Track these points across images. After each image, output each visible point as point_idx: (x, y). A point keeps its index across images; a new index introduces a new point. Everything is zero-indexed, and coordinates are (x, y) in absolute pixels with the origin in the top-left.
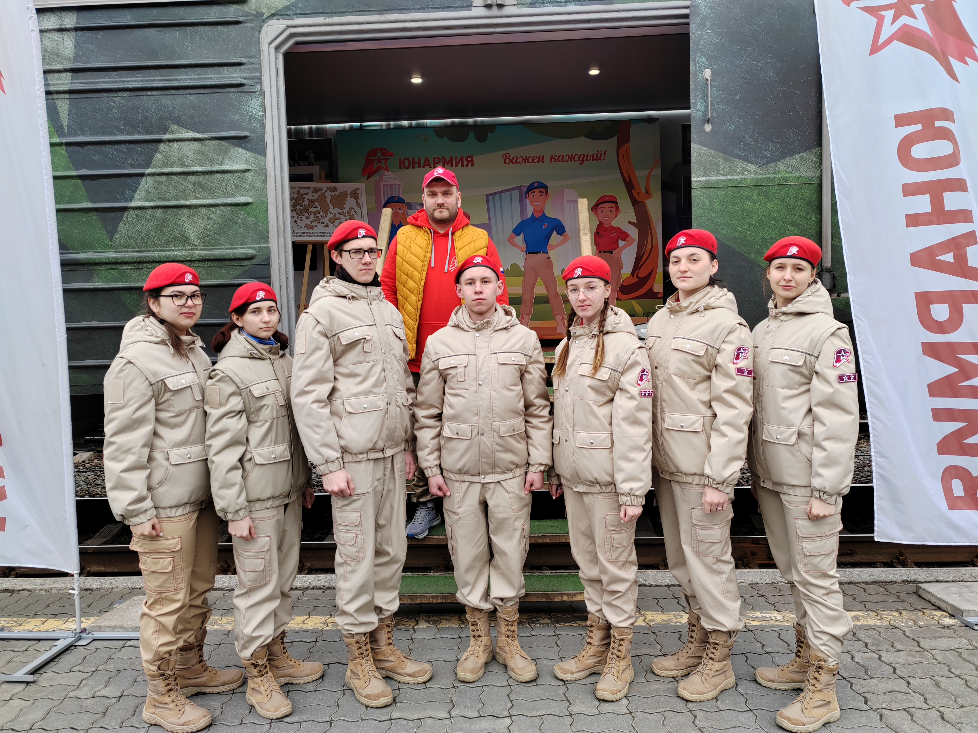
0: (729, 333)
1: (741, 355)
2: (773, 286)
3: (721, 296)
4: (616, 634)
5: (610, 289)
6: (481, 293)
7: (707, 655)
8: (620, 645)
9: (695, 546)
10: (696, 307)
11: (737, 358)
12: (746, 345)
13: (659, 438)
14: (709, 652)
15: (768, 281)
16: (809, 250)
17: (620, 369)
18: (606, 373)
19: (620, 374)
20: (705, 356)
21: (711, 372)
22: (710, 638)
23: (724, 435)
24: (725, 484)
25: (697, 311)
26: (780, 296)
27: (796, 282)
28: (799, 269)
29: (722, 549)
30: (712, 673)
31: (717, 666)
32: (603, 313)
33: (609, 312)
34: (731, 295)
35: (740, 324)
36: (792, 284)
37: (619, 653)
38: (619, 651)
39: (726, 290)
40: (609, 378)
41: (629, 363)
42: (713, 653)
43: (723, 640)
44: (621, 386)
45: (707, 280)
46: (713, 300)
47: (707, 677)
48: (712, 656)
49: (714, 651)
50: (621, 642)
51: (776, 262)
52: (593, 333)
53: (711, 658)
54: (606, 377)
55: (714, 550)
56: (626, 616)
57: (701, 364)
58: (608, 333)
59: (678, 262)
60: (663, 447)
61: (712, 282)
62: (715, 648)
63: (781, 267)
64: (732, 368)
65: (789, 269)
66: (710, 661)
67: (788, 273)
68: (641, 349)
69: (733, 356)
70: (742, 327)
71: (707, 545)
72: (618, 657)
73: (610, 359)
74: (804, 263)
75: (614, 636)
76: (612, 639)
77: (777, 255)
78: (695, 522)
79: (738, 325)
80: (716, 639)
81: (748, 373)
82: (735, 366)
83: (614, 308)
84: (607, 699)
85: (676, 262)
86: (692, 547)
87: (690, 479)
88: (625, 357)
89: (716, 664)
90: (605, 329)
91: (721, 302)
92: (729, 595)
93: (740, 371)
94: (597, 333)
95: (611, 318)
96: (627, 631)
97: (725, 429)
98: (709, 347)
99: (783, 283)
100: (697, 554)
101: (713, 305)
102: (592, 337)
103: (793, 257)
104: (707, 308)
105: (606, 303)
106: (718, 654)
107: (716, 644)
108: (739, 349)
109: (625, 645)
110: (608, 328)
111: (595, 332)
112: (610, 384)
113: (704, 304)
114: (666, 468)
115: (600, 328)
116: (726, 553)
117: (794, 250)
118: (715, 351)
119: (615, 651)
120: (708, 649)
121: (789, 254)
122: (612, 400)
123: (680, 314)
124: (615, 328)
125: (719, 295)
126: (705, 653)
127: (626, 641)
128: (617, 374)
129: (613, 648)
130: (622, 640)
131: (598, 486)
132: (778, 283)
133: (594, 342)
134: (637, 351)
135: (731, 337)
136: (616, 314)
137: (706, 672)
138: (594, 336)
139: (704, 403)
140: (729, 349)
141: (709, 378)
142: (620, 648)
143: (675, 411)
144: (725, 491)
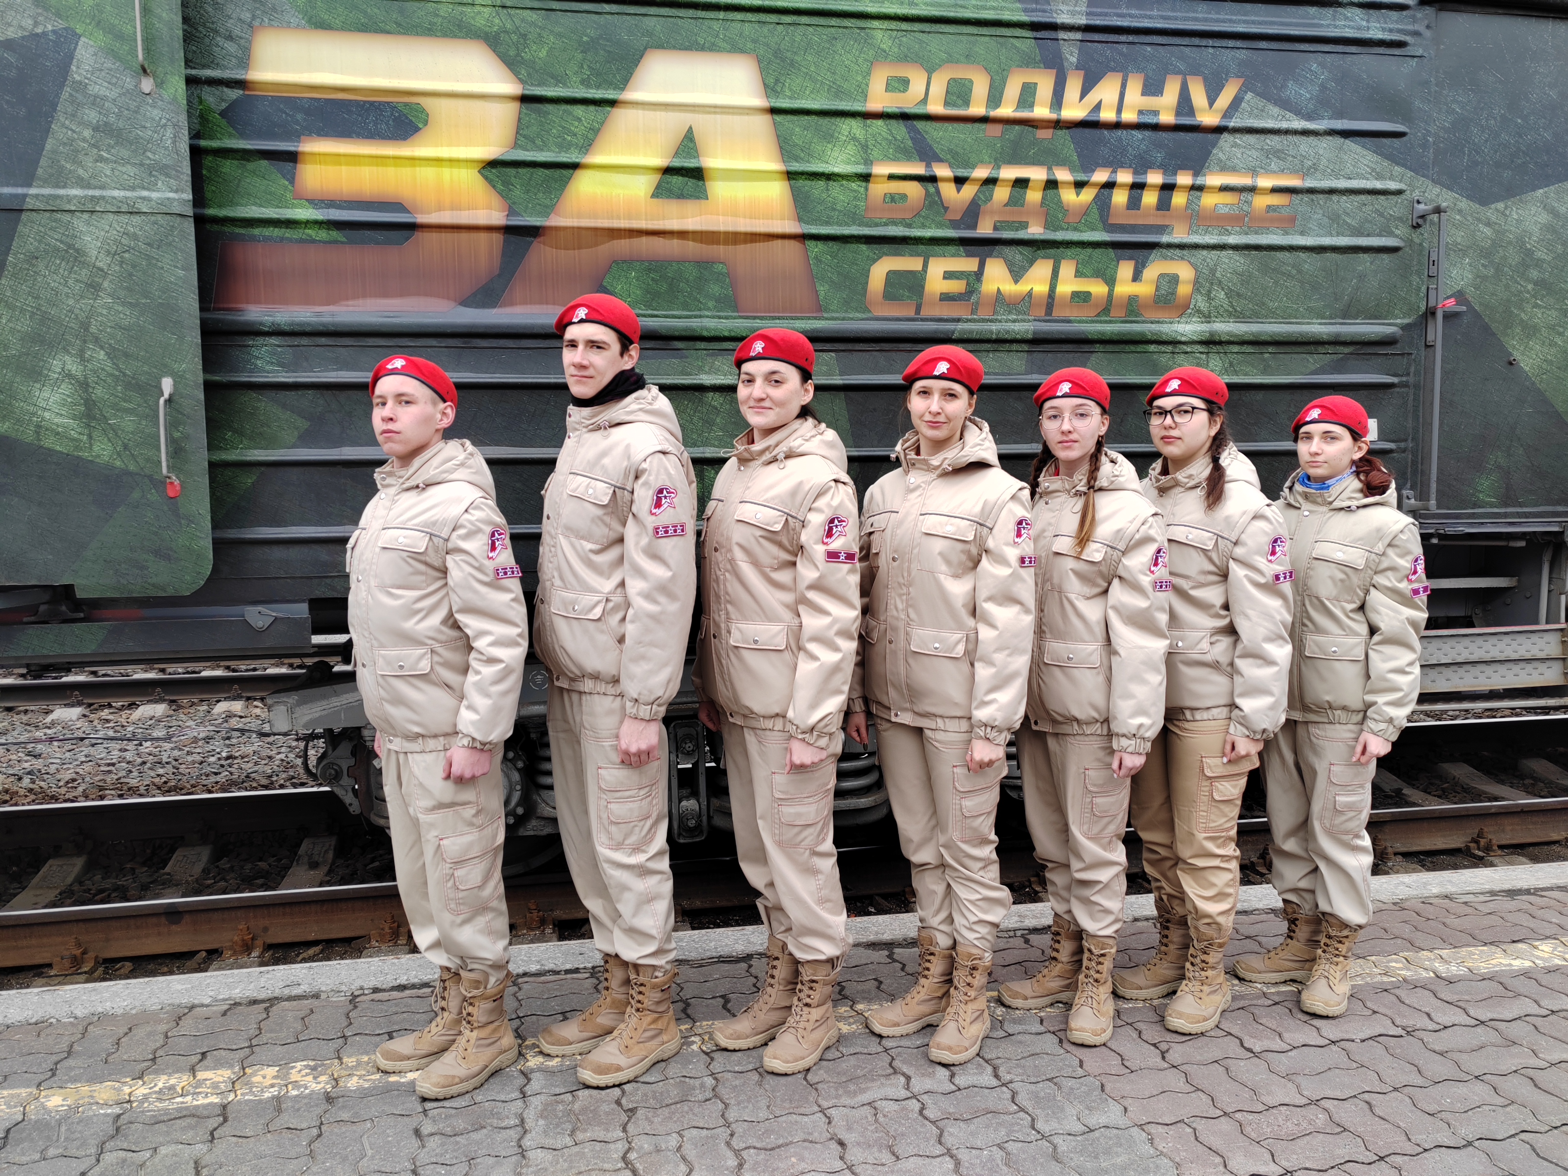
0: (819, 495)
1: (835, 530)
2: (915, 421)
3: (813, 436)
4: (1092, 948)
5: (1107, 423)
6: (391, 419)
7: (799, 1000)
8: (1100, 963)
9: (777, 832)
10: (774, 453)
11: (830, 534)
12: (842, 514)
13: (724, 662)
14: (802, 995)
15: (908, 412)
16: (964, 367)
17: (1122, 546)
18: (1097, 551)
19: (1120, 554)
20: (785, 532)
21: (797, 556)
22: (804, 974)
23: (814, 658)
24: (815, 733)
25: (775, 460)
26: (925, 437)
27: (947, 417)
28: (953, 396)
29: (819, 835)
30: (810, 1026)
31: (816, 1013)
32: (1095, 459)
33: (1104, 459)
34: (831, 435)
35: (836, 481)
36: (941, 418)
37: (1097, 976)
38: (1098, 972)
39: (823, 425)
40: (1104, 559)
41: (1137, 536)
42: (809, 996)
43: (824, 973)
44: (1121, 572)
45: (796, 410)
46: (799, 441)
47: (805, 1034)
48: (808, 1000)
49: (811, 992)
50: (1101, 959)
51: (919, 385)
52: (1078, 488)
53: (807, 1005)
54: (1098, 557)
55: (805, 838)
56: (1111, 918)
57: (780, 545)
58: (1101, 489)
59: (751, 381)
60: (729, 674)
61: (805, 412)
62: (811, 988)
63: (925, 392)
64: (819, 551)
65: (936, 397)
66: (806, 1009)
67: (935, 403)
68: (1156, 517)
69: (822, 532)
70: (840, 485)
71: (796, 830)
72: (1096, 981)
73: (1104, 530)
74: (958, 388)
75: (1090, 950)
76: (1086, 955)
77: (921, 374)
78: (778, 795)
79: (833, 484)
80: (813, 975)
81: (846, 558)
82: (825, 547)
83: (1109, 452)
84: (1087, 1043)
85: (749, 381)
86: (773, 835)
87: (769, 724)
88: (1132, 528)
89: (813, 1011)
90: (1098, 484)
91: (812, 445)
92: (828, 905)
93: (832, 556)
94: (1084, 489)
95: (1106, 468)
96: (1111, 942)
97: (812, 647)
98: (790, 518)
99: (928, 417)
100: (780, 844)
101: (801, 450)
102: (1076, 494)
103: (941, 377)
104: (790, 455)
105: (1099, 445)
106: (816, 996)
107: (813, 981)
108: (832, 521)
109: (1106, 963)
110: (1102, 482)
111: (1082, 487)
112: (1104, 569)
113: (785, 449)
114: (735, 708)
115: (1089, 482)
116: (824, 840)
117: (943, 367)
118: (798, 525)
119: (1092, 972)
120: (800, 991)
121: (936, 373)
122: (1106, 592)
123: (752, 464)
124: (1112, 482)
125: (809, 435)
126: (796, 998)
127: (1107, 958)
128: (1116, 554)
129: (1088, 968)
130: (1103, 955)
131: (1075, 724)
132: (921, 417)
133: (1079, 504)
134: (1151, 519)
135: (821, 503)
136: (1112, 461)
137: (802, 1025)
138: (1078, 494)
139: (787, 606)
140: (817, 520)
141: (794, 564)
142: (1100, 967)
143: (746, 618)
144: (817, 744)
